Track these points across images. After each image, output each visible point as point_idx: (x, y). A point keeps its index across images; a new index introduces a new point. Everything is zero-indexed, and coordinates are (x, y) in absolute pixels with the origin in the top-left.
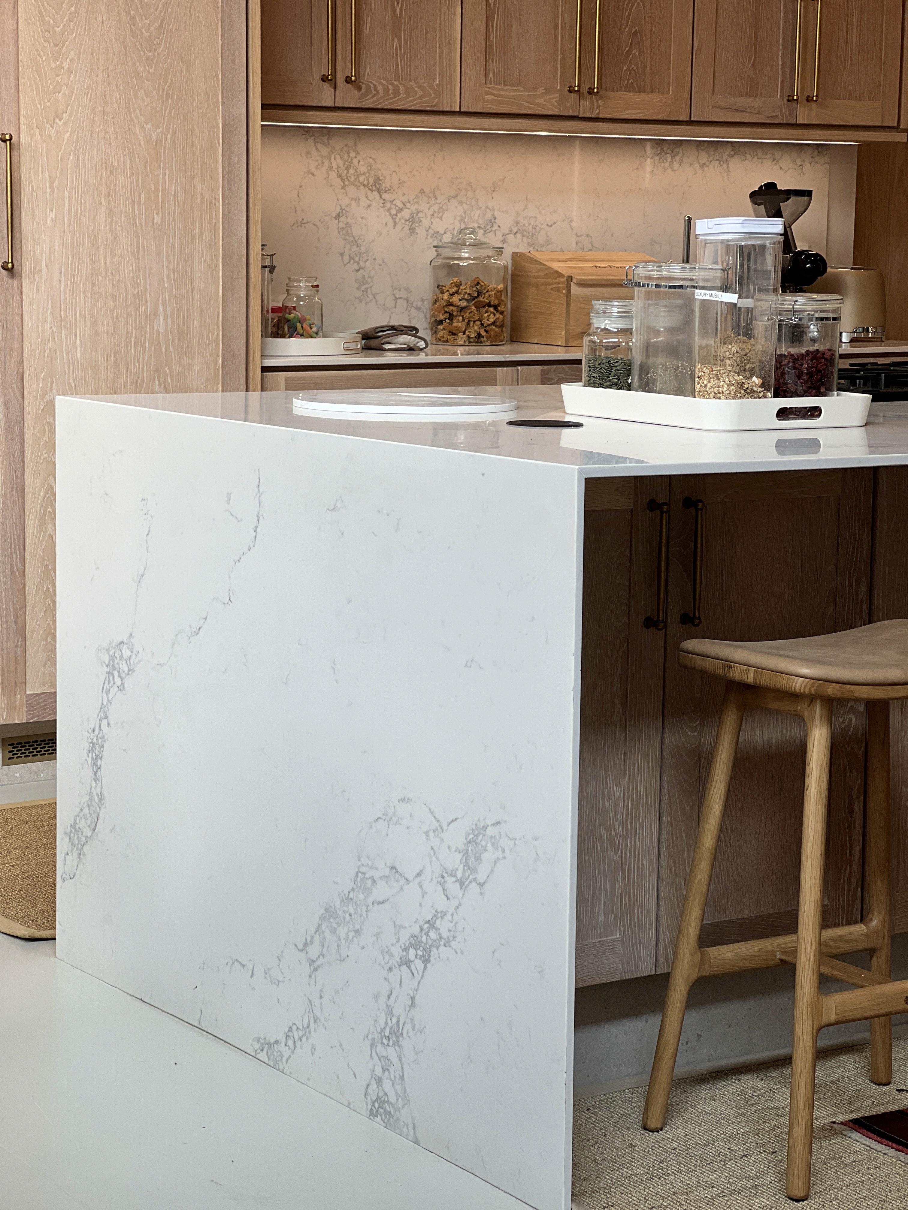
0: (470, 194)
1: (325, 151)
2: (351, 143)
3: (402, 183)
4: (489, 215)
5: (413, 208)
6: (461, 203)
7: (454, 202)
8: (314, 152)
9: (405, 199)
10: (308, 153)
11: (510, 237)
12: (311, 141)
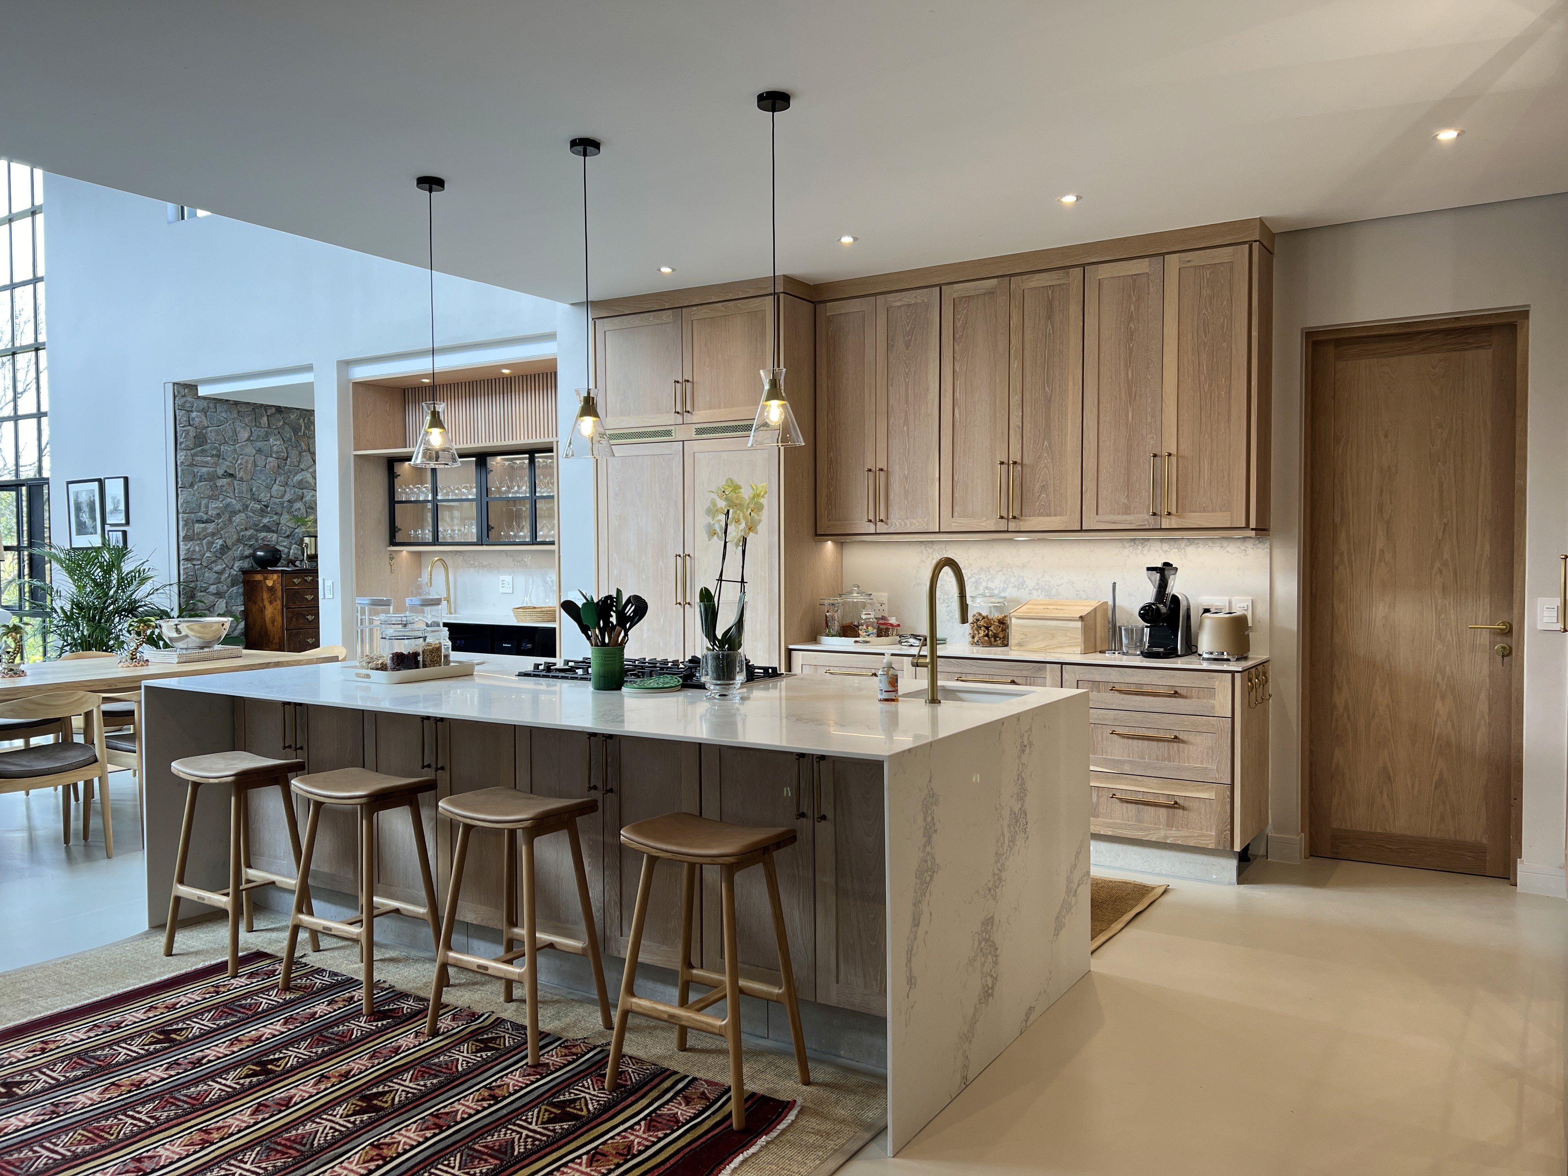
0: (1009, 570)
1: (930, 551)
2: (943, 547)
3: (970, 565)
4: (1021, 580)
5: (977, 577)
6: (1004, 574)
7: (1000, 574)
8: (924, 551)
9: (972, 572)
10: (922, 552)
11: (1034, 592)
12: (923, 547)
